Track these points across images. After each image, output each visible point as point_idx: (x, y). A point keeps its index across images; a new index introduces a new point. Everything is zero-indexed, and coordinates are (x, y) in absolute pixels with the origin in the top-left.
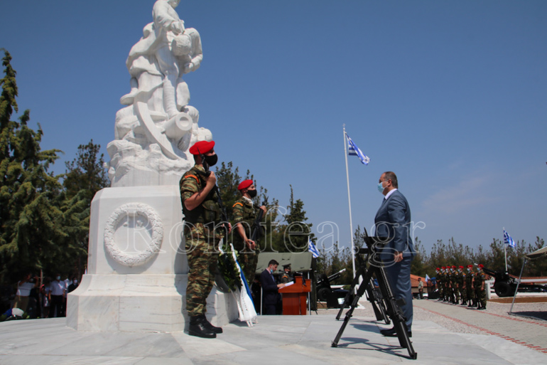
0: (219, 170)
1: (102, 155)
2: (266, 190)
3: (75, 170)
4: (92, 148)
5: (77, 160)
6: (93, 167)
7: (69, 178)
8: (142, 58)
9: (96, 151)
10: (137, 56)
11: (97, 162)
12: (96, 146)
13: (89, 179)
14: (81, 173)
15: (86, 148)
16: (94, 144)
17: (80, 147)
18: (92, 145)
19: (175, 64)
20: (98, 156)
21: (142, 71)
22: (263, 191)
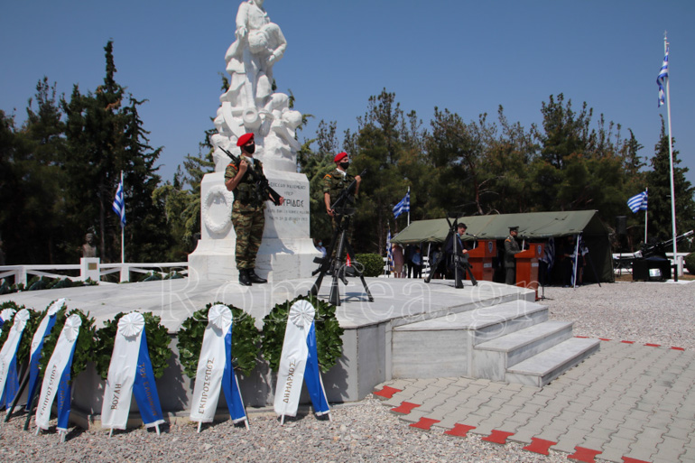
0: (547, 105)
1: (398, 104)
2: (619, 126)
3: (368, 126)
4: (386, 98)
5: (369, 114)
6: (390, 119)
7: (362, 135)
8: (233, 60)
9: (391, 101)
10: (230, 58)
11: (393, 113)
12: (390, 95)
13: (385, 133)
14: (375, 128)
15: (379, 98)
16: (388, 92)
17: (371, 99)
18: (386, 94)
19: (253, 63)
20: (393, 106)
21: (233, 72)
22: (615, 127)
